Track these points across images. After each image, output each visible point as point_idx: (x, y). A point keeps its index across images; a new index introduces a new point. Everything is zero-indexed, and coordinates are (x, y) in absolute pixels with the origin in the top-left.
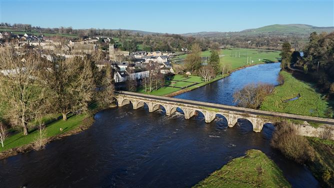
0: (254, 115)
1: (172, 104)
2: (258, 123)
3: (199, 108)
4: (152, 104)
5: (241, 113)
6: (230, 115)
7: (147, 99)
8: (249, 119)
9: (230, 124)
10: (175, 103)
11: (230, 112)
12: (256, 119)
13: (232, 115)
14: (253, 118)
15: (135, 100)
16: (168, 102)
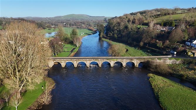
0: (135, 59)
1: (91, 60)
2: (137, 62)
3: (108, 60)
4: (77, 62)
5: (129, 59)
6: (124, 61)
7: (73, 59)
8: (133, 61)
9: (124, 66)
10: (93, 59)
11: (124, 59)
12: (136, 61)
13: (125, 61)
14: (135, 61)
15: (63, 61)
16: (87, 59)
